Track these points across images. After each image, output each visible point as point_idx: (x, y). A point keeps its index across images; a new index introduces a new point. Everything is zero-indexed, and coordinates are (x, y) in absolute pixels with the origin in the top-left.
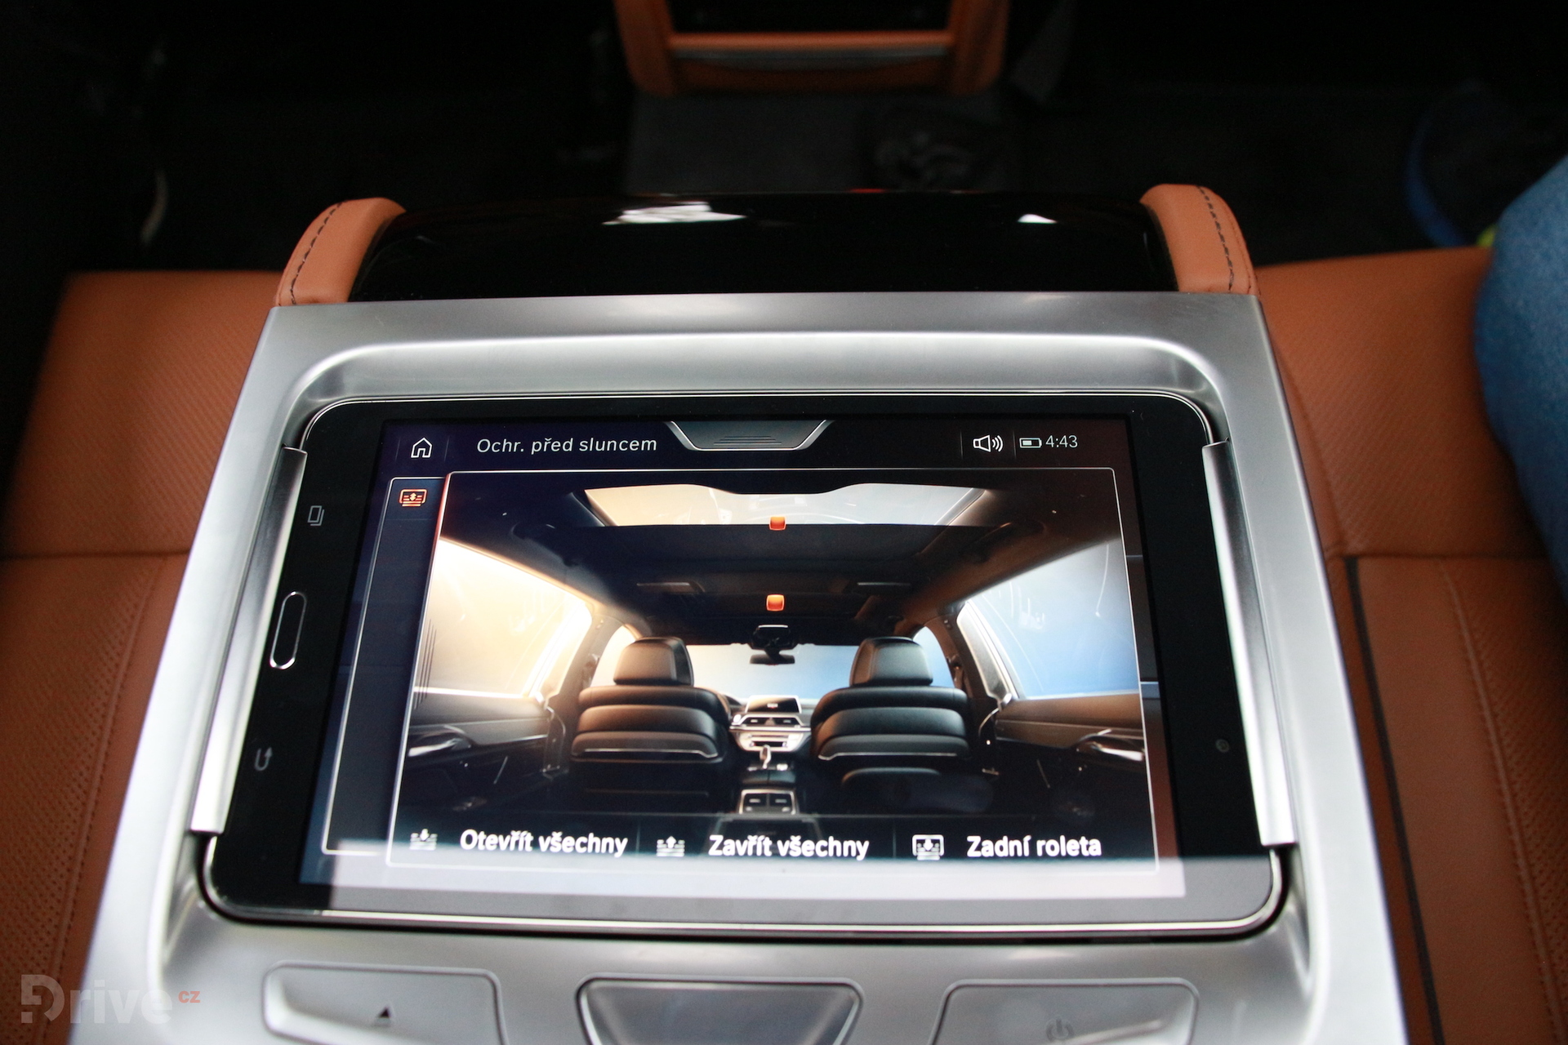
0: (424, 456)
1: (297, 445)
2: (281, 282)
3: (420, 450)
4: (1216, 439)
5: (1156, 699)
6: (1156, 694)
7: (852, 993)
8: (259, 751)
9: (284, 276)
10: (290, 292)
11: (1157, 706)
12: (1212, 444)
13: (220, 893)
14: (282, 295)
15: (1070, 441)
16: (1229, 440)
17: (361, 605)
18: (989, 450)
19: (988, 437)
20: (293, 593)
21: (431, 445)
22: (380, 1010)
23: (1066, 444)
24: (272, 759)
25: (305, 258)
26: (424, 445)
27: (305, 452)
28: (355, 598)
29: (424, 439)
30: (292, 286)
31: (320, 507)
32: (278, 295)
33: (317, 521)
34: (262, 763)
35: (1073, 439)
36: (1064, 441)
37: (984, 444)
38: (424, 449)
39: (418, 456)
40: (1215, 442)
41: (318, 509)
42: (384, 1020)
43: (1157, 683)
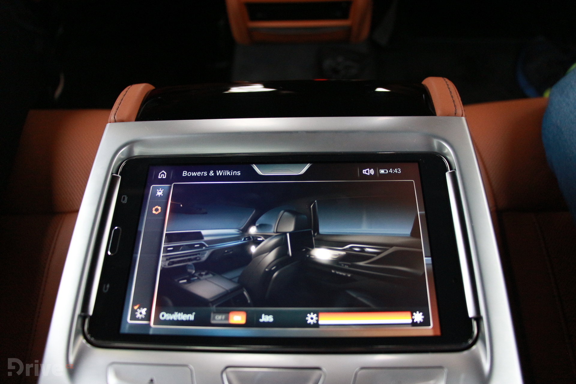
1: (117, 174)
2: (111, 114)
4: (451, 169)
5: (431, 264)
6: (430, 262)
7: (322, 372)
8: (105, 285)
9: (111, 112)
10: (114, 118)
12: (450, 171)
13: (92, 336)
14: (111, 119)
15: (398, 171)
16: (456, 170)
20: (117, 227)
21: (166, 173)
22: (150, 379)
23: (396, 172)
24: (109, 288)
25: (119, 105)
26: (163, 173)
27: (120, 176)
28: (139, 229)
29: (163, 171)
30: (115, 116)
31: (126, 196)
32: (109, 118)
33: (125, 201)
34: (106, 289)
35: (399, 170)
36: (396, 171)
37: (367, 172)
40: (450, 170)
42: (151, 383)
43: (430, 258)
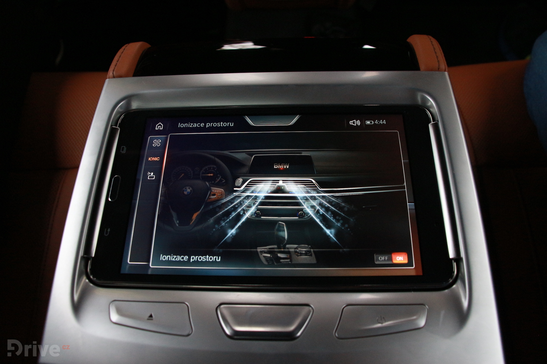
0: (160, 129)
1: (117, 126)
2: (109, 70)
3: (159, 127)
5: (414, 209)
6: (413, 207)
7: (310, 308)
8: (106, 229)
9: (110, 68)
10: (112, 74)
11: (414, 211)
13: (94, 277)
14: (110, 75)
15: (383, 122)
16: (438, 121)
17: (140, 179)
18: (355, 125)
19: (355, 120)
20: (116, 176)
21: (162, 125)
22: (149, 315)
24: (110, 232)
25: (117, 62)
27: (119, 128)
28: (137, 177)
29: (160, 123)
30: (113, 72)
32: (108, 75)
33: (124, 151)
34: (107, 233)
38: (160, 127)
39: (158, 129)
40: (433, 122)
41: (124, 147)
42: (150, 318)
43: (414, 204)
